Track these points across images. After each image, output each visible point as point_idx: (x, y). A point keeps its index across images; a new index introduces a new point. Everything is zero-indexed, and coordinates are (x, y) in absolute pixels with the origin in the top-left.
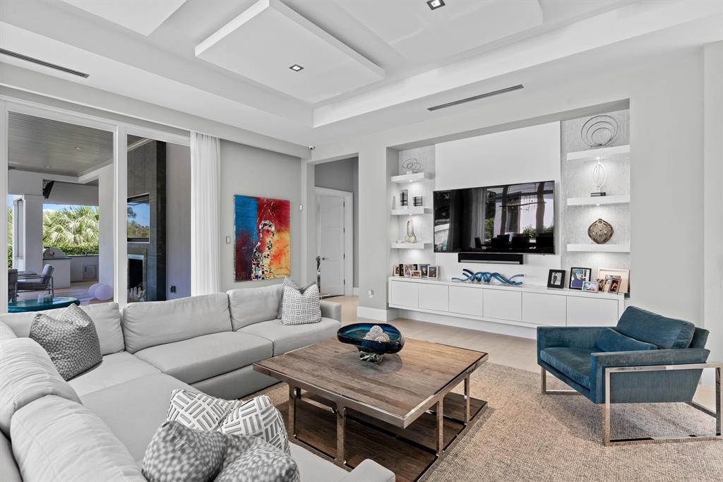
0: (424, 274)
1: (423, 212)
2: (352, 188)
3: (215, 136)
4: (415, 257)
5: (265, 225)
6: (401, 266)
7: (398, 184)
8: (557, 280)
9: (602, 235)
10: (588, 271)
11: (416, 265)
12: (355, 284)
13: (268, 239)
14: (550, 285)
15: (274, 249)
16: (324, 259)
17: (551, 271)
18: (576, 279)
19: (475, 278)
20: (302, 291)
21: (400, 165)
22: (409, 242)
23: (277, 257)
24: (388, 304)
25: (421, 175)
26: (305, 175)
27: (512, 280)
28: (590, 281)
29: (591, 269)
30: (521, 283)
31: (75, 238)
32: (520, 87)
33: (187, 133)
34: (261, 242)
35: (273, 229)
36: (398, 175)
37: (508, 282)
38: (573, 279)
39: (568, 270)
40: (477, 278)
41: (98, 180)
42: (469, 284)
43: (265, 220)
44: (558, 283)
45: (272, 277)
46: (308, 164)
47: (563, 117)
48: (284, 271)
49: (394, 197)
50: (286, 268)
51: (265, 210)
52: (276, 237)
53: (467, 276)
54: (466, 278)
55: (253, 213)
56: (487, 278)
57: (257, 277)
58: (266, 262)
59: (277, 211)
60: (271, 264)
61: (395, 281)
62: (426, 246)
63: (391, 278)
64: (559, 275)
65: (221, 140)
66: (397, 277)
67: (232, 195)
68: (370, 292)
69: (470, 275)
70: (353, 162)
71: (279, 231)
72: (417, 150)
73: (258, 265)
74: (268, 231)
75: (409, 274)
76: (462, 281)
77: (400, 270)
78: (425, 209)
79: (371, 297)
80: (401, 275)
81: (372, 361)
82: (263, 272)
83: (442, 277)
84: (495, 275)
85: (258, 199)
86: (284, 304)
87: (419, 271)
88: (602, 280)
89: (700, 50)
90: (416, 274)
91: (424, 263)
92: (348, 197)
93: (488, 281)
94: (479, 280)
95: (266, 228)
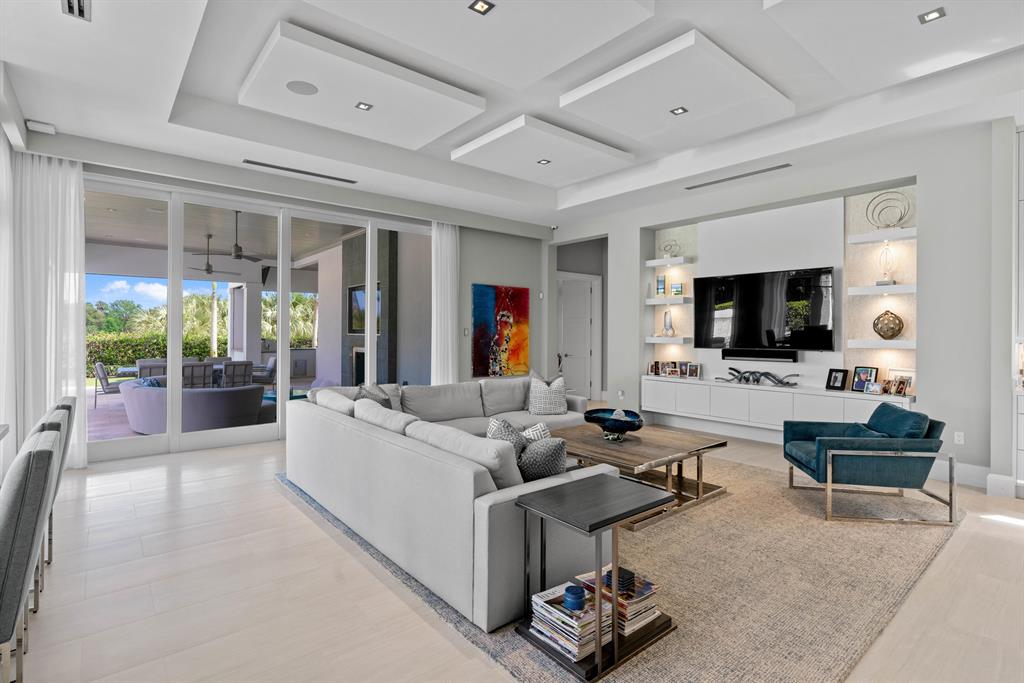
0: (683, 373)
1: (682, 301)
2: (601, 271)
3: (454, 224)
4: (674, 353)
5: (503, 316)
6: (657, 363)
7: (654, 269)
8: (839, 381)
9: (890, 330)
10: (874, 371)
11: (675, 363)
12: (603, 387)
13: (506, 332)
14: (829, 387)
15: (512, 343)
16: (566, 356)
17: (831, 371)
18: (860, 379)
19: (743, 378)
20: (548, 384)
21: (657, 247)
22: (667, 336)
23: (515, 352)
24: (640, 407)
25: (681, 259)
26: (546, 259)
27: (786, 380)
28: (875, 381)
29: (877, 369)
30: (796, 384)
31: (273, 329)
32: (787, 165)
33: (428, 223)
34: (499, 335)
35: (511, 320)
36: (654, 258)
37: (780, 383)
38: (856, 380)
39: (851, 369)
40: (745, 378)
41: (317, 264)
42: (735, 384)
43: (503, 310)
44: (838, 384)
45: (510, 374)
46: (551, 246)
47: (846, 194)
48: (523, 368)
49: (649, 285)
50: (525, 363)
51: (504, 299)
52: (514, 329)
53: (733, 375)
54: (732, 377)
55: (491, 303)
56: (756, 378)
57: (494, 373)
58: (504, 357)
59: (516, 301)
60: (508, 359)
61: (649, 380)
62: (686, 341)
63: (644, 377)
64: (840, 376)
65: (460, 227)
66: (652, 376)
67: (470, 284)
68: (620, 393)
69: (736, 374)
70: (602, 243)
71: (517, 322)
72: (677, 230)
73: (495, 359)
74: (506, 323)
75: (665, 372)
76: (728, 381)
77: (656, 369)
78: (685, 299)
79: (621, 398)
80: (657, 374)
81: (614, 440)
82: (501, 368)
83: (705, 377)
84: (766, 375)
85: (496, 288)
86: (532, 395)
87: (678, 369)
88: (889, 382)
89: (989, 125)
90: (673, 373)
91: (684, 360)
92: (596, 282)
93: (757, 381)
94: (747, 380)
95: (504, 319)
